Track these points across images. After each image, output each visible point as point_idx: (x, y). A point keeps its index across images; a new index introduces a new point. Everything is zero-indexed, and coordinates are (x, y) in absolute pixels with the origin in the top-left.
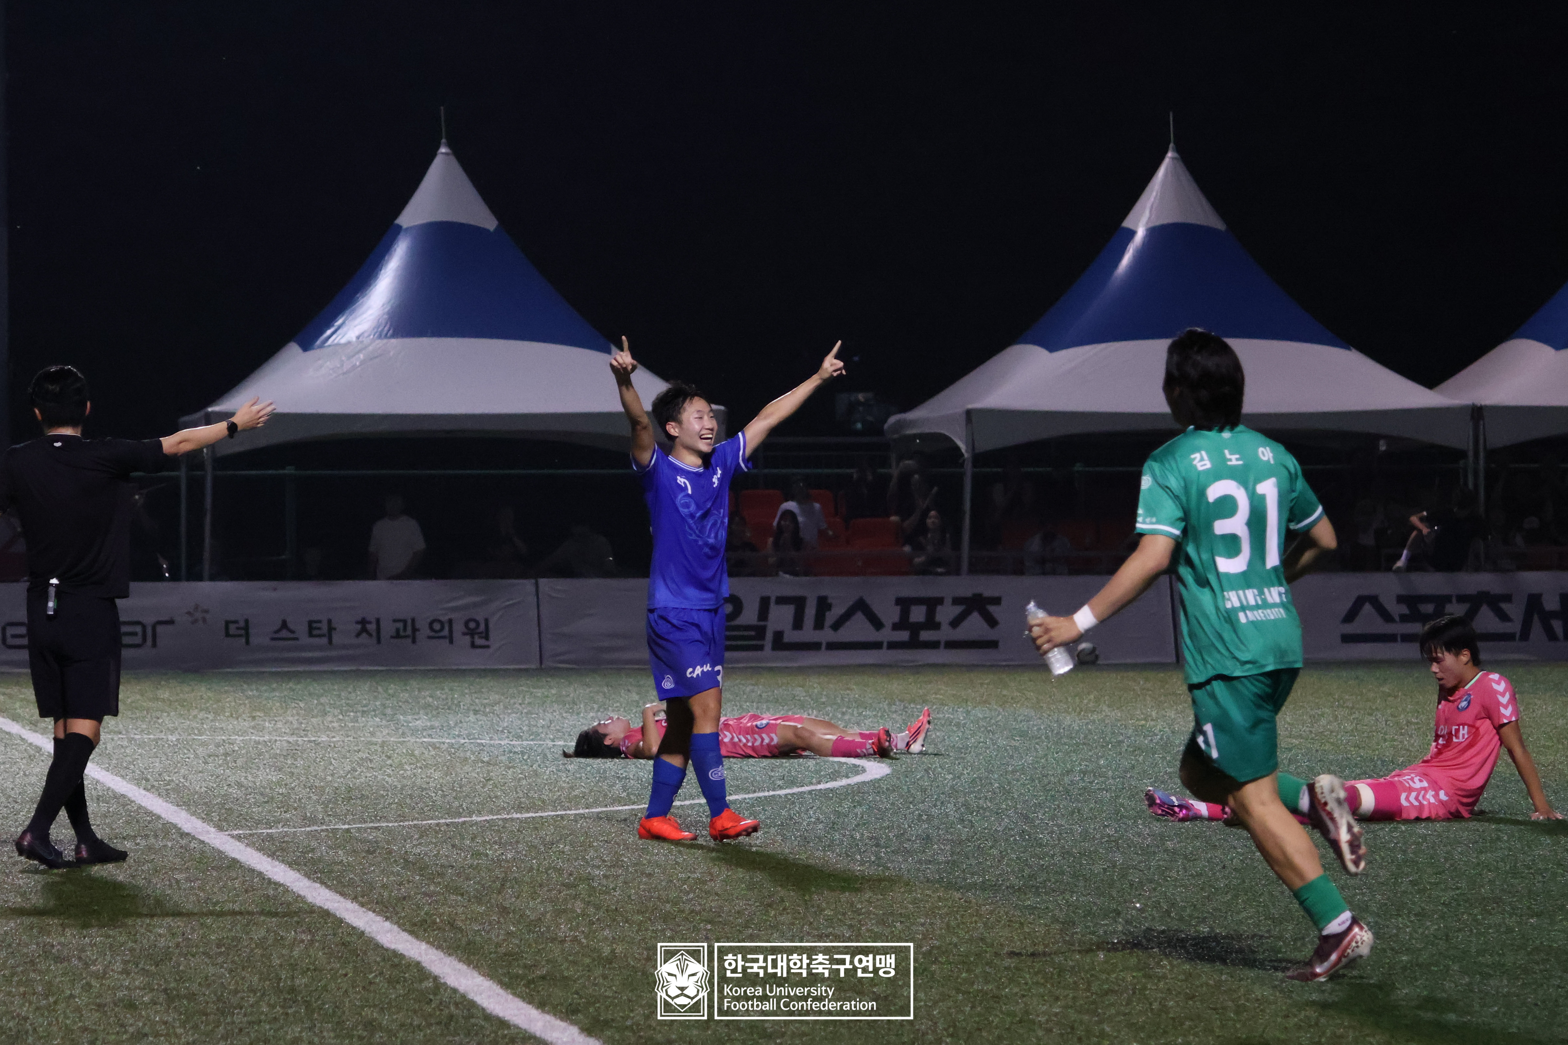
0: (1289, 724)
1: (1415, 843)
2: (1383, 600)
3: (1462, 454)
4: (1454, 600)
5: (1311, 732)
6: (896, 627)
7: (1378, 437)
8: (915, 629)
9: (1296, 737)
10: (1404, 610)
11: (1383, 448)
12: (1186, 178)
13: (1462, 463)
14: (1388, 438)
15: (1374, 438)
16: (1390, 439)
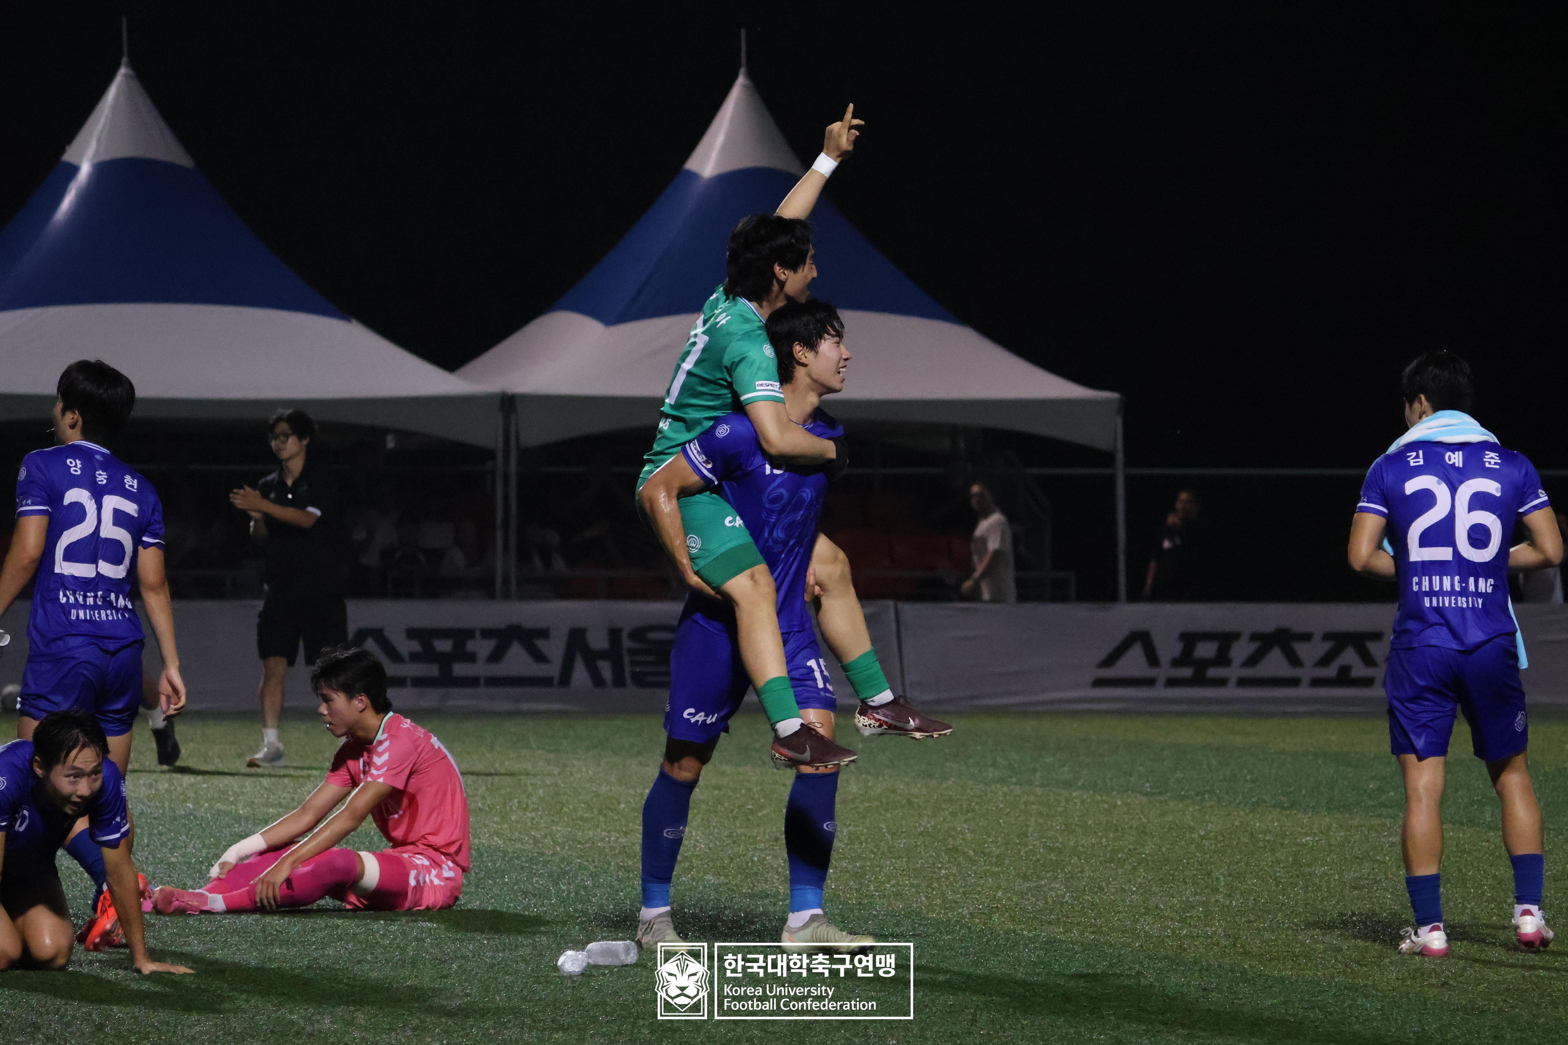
0: (266, 789)
1: (417, 939)
2: (388, 633)
3: (490, 454)
4: (478, 634)
5: (293, 799)
7: (384, 431)
9: (272, 805)
10: (415, 646)
11: (391, 443)
12: (142, 100)
13: (489, 465)
14: (397, 432)
15: (380, 432)
16: (399, 433)
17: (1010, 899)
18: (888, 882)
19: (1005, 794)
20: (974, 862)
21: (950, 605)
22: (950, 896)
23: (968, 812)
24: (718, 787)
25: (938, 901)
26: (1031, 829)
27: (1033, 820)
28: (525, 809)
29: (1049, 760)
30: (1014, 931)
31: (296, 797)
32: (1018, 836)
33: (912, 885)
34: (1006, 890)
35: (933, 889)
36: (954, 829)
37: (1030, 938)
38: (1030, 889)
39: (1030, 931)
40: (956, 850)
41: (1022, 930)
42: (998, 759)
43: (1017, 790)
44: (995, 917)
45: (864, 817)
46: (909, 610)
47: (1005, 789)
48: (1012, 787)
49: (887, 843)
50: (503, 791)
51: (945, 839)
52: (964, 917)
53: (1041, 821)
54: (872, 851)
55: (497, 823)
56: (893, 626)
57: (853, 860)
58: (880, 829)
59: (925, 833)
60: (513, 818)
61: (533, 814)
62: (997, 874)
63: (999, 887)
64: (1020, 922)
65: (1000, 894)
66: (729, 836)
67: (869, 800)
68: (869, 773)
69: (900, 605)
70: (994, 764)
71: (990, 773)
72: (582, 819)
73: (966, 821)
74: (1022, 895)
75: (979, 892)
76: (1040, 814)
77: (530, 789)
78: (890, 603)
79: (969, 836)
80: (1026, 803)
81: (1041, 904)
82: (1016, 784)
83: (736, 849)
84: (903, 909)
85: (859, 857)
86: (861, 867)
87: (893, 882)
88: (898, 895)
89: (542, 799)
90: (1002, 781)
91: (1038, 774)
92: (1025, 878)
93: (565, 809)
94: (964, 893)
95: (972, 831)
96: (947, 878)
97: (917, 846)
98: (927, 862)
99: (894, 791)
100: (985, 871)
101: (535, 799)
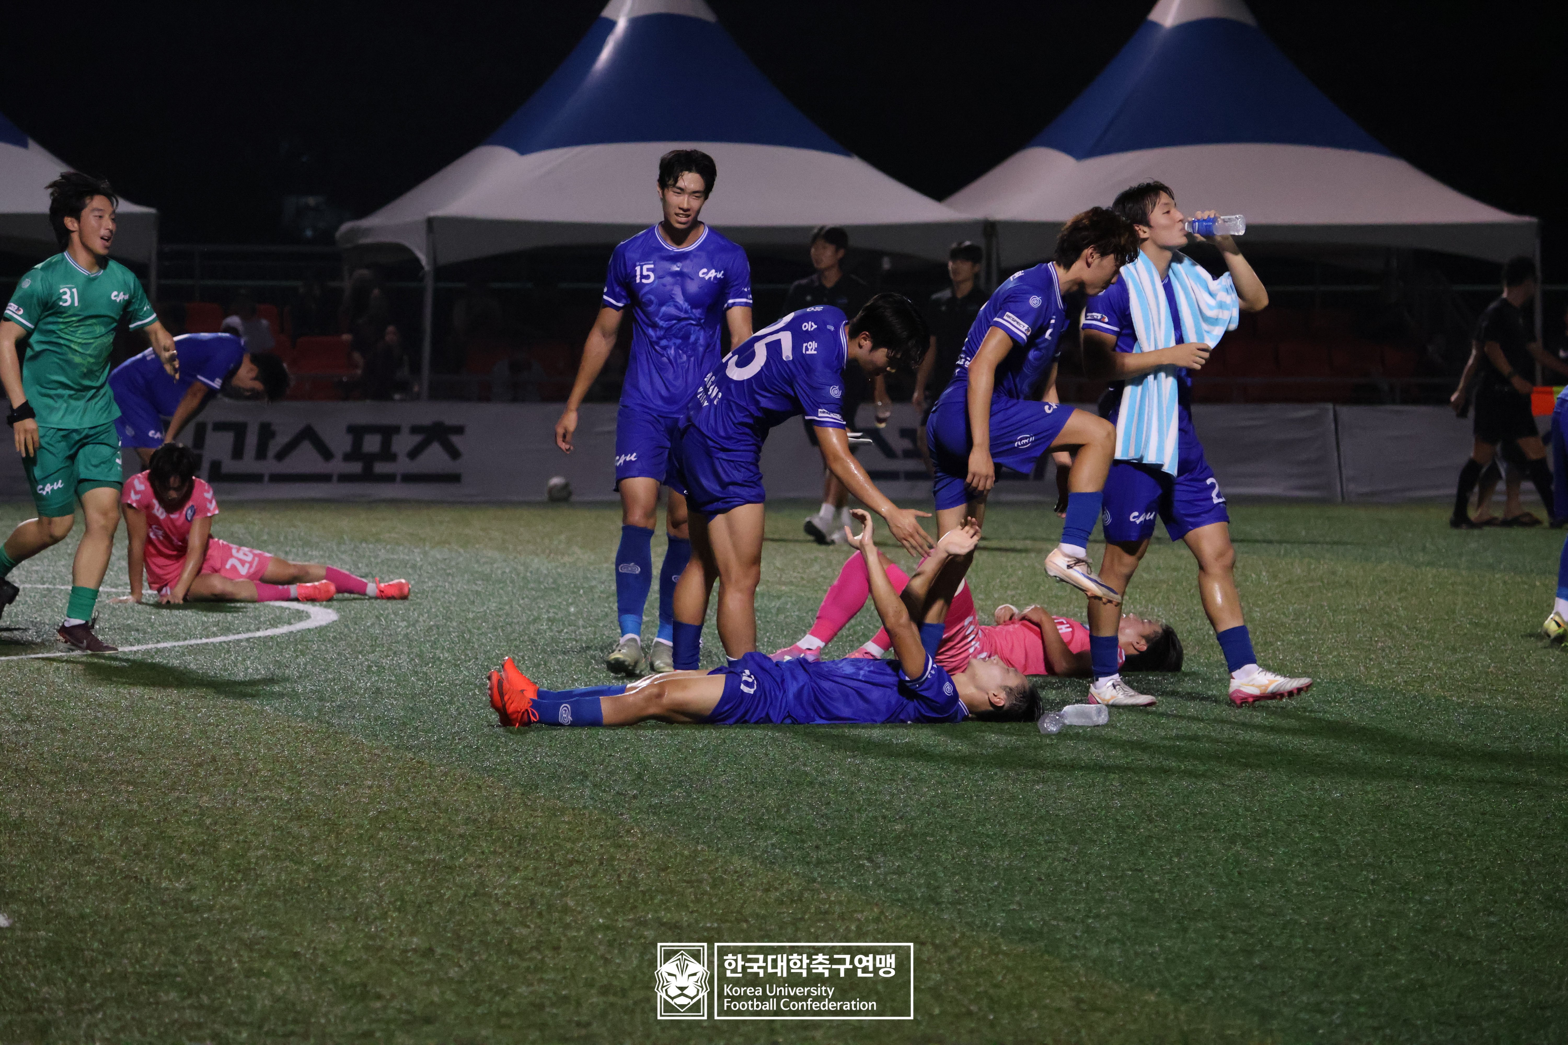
6: (347, 458)
7: (881, 254)
8: (369, 460)
9: (785, 584)
10: (906, 444)
11: (886, 264)
14: (892, 255)
15: (876, 255)
16: (894, 256)
17: (1440, 669)
18: (1331, 653)
19: (1434, 576)
20: (1407, 636)
21: (1382, 408)
22: (1386, 666)
23: (1400, 592)
24: (1176, 569)
25: (1376, 671)
26: (1458, 608)
27: (1460, 598)
28: (1006, 588)
29: (1473, 545)
30: (1445, 697)
31: (805, 576)
32: (1447, 613)
33: (1352, 656)
34: (1436, 662)
35: (1371, 660)
36: (1389, 607)
37: (1458, 704)
38: (1458, 661)
39: (1459, 698)
40: (1390, 625)
41: (1451, 696)
42: (1428, 545)
43: (1445, 572)
44: (1427, 685)
45: (1307, 596)
46: (1347, 412)
47: (1434, 571)
48: (1441, 570)
49: (1329, 619)
50: (986, 572)
51: (1381, 616)
52: (1399, 685)
53: (1467, 599)
54: (1315, 626)
55: (981, 600)
56: (1333, 426)
57: (1298, 634)
58: (1322, 607)
59: (1362, 611)
60: (996, 596)
61: (1013, 593)
62: (1428, 647)
63: (1430, 658)
64: (1449, 690)
65: (1431, 664)
66: (1187, 613)
67: (1312, 581)
68: (1311, 557)
69: (1338, 408)
70: (1424, 549)
71: (1421, 557)
72: (1056, 596)
73: (1399, 599)
74: (1451, 666)
75: (1412, 663)
76: (1467, 594)
77: (1010, 570)
78: (1330, 406)
79: (1402, 612)
80: (1453, 584)
81: (1468, 674)
82: (1444, 566)
83: (1194, 624)
84: (1345, 677)
85: (1305, 632)
86: (1306, 640)
87: (1335, 653)
88: (1339, 665)
89: (1021, 579)
90: (1431, 564)
91: (1463, 559)
92: (1454, 650)
93: (1042, 588)
94: (1399, 663)
95: (1405, 609)
96: (1383, 650)
97: (1355, 621)
98: (1365, 636)
99: (1334, 573)
100: (1417, 645)
101: (1014, 579)
